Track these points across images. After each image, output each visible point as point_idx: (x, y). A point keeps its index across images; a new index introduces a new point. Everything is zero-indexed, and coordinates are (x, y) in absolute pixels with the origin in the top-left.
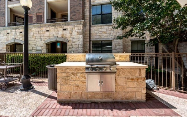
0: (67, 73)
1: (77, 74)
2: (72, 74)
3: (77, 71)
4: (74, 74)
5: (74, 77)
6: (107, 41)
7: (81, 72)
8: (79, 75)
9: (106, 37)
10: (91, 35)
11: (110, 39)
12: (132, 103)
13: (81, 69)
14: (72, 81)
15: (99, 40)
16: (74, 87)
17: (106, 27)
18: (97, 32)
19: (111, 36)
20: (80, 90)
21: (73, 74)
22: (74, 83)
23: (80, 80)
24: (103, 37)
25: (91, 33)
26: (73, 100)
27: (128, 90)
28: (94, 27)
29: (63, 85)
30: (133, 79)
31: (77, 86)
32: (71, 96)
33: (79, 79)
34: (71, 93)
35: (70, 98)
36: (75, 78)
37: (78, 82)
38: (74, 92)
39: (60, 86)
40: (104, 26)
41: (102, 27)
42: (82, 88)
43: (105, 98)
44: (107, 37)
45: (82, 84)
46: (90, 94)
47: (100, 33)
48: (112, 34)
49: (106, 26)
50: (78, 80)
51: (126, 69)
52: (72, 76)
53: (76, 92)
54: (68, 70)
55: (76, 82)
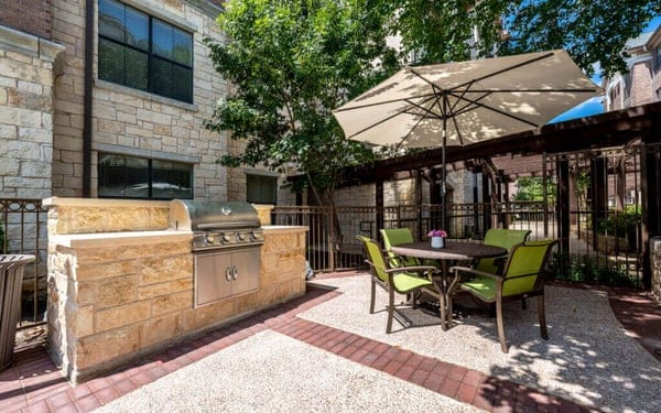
0: (126, 262)
1: (165, 261)
2: (145, 263)
3: (163, 253)
4: (152, 263)
5: (153, 273)
6: (173, 162)
7: (178, 252)
8: (169, 264)
9: (168, 150)
10: (95, 127)
11: (186, 159)
12: (287, 303)
13: (176, 245)
14: (145, 286)
15: (137, 153)
16: (152, 305)
17: (169, 110)
18: (130, 118)
19: (190, 150)
20: (175, 308)
21: (150, 262)
22: (151, 292)
23: (175, 278)
24: (156, 145)
25: (95, 113)
26: (147, 350)
27: (281, 279)
28: (113, 94)
29: (109, 308)
30: (288, 255)
31: (165, 298)
32: (140, 337)
33: (171, 276)
34: (141, 327)
35: (137, 349)
36: (156, 275)
37: (167, 286)
38: (154, 321)
39: (91, 315)
40: (161, 103)
41: (155, 106)
42: (181, 299)
43: (239, 312)
44: (173, 150)
45: (181, 289)
46: (203, 312)
47: (141, 128)
48: (192, 144)
49: (171, 106)
50: (169, 279)
51: (278, 235)
52: (148, 270)
53: (160, 320)
54: (129, 254)
55: (159, 287)
